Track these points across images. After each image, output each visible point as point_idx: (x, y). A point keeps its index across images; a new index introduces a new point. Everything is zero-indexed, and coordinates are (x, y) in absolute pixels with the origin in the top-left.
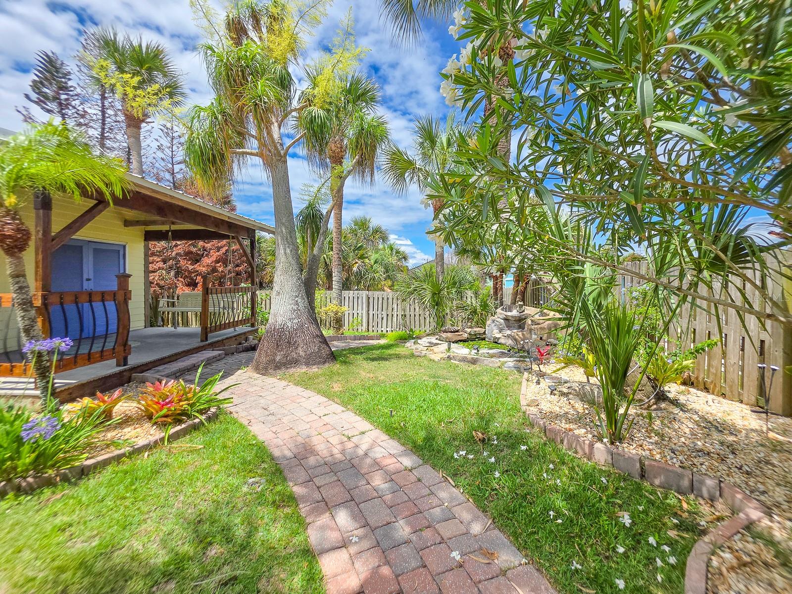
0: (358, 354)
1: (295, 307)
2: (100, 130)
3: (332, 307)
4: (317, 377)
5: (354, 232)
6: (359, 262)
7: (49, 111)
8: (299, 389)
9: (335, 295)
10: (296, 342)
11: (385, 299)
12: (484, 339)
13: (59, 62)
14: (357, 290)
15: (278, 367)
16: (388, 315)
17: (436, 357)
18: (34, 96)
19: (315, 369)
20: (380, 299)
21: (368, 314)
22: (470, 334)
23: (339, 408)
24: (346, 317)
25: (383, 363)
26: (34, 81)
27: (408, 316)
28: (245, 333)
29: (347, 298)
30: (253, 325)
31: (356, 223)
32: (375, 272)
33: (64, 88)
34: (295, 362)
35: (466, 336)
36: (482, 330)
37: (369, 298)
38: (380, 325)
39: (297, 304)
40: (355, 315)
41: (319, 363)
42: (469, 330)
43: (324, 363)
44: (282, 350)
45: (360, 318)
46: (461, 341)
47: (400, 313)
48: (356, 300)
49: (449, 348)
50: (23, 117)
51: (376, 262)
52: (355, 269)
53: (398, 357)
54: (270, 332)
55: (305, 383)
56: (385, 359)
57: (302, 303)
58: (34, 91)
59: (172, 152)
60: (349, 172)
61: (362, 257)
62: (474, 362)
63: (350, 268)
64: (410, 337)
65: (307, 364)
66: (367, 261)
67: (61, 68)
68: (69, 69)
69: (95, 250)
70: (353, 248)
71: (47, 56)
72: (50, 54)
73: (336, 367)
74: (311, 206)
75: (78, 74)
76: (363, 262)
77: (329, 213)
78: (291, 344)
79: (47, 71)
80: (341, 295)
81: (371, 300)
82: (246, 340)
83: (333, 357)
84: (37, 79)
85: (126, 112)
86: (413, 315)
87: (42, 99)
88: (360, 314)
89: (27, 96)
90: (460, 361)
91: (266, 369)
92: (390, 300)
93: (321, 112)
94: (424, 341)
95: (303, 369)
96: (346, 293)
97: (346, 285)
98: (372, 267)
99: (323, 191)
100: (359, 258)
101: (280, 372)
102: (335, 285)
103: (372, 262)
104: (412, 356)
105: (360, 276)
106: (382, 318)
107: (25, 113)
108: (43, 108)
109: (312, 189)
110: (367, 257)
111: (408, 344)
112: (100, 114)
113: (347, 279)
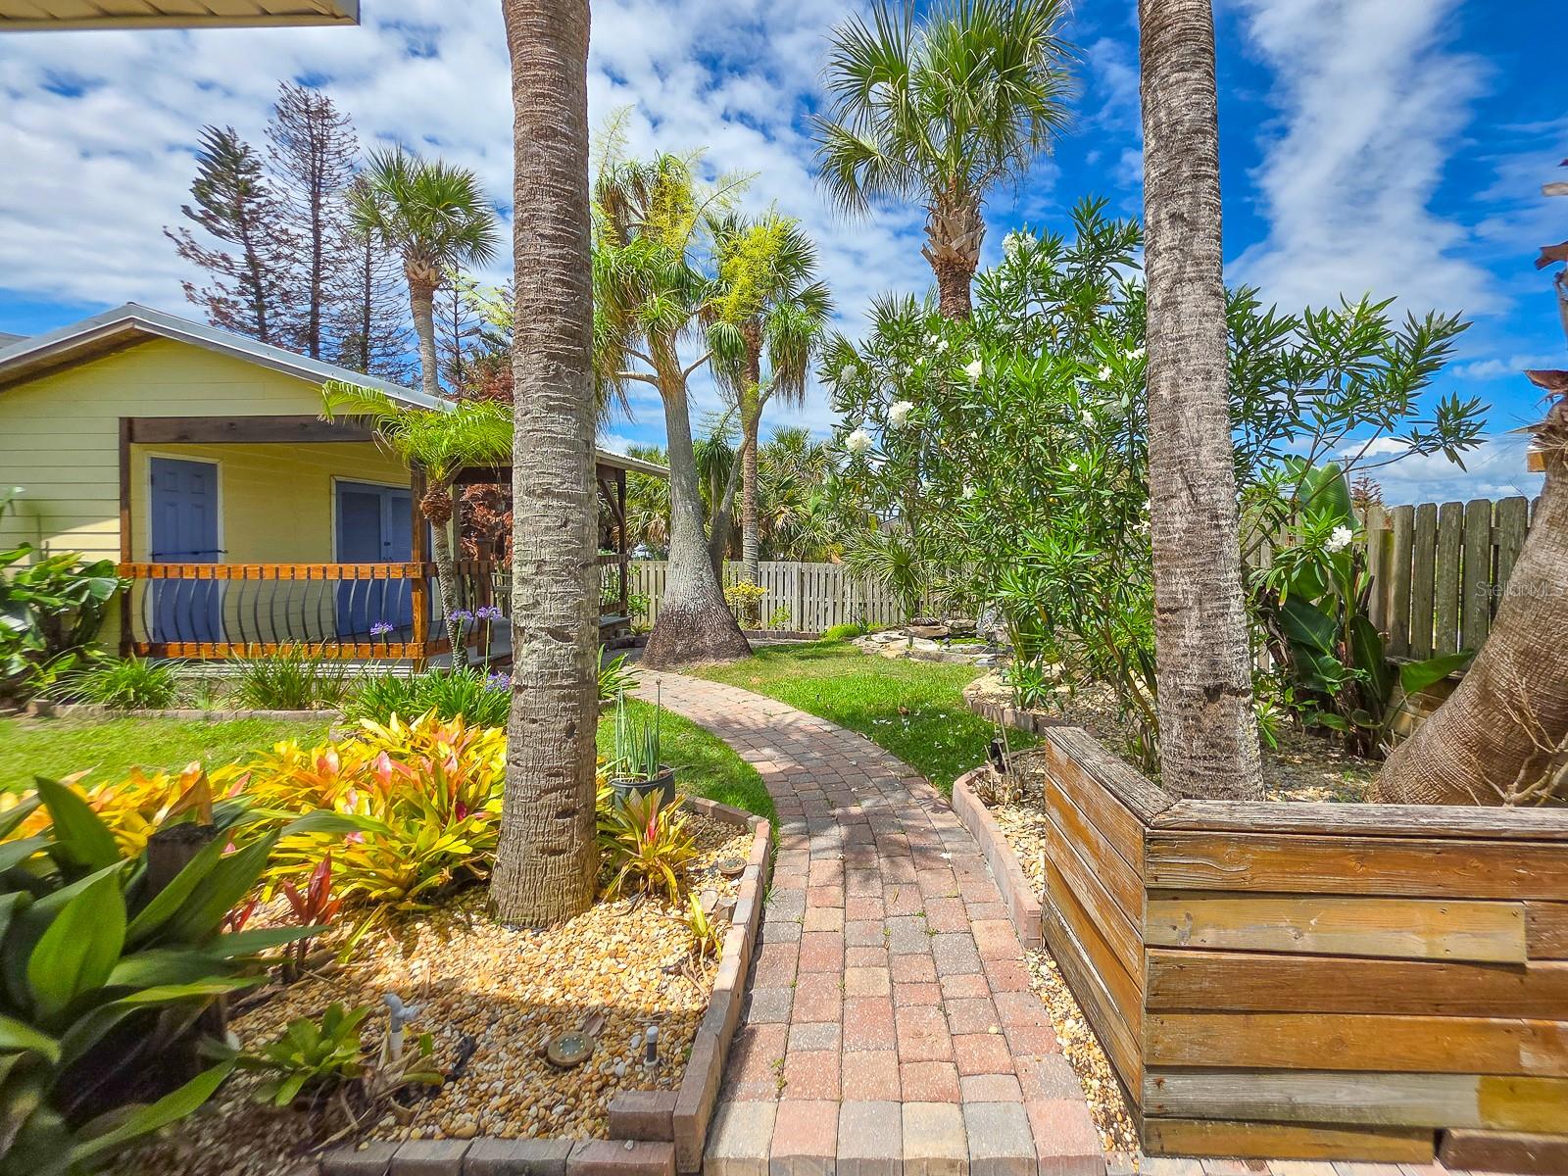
0: (782, 652)
1: (699, 584)
2: (311, 265)
3: (745, 585)
4: (729, 671)
5: (777, 455)
6: (786, 510)
7: (220, 233)
8: (709, 683)
9: (746, 569)
10: (701, 628)
11: (831, 576)
12: (974, 635)
13: (238, 144)
14: (783, 560)
15: (679, 659)
16: (835, 603)
17: (890, 655)
18: (197, 208)
19: (726, 663)
20: (823, 576)
21: (802, 601)
22: (952, 628)
23: (760, 697)
24: (764, 605)
25: (816, 662)
26: (197, 181)
27: (870, 606)
28: (613, 625)
29: (765, 575)
30: (623, 613)
31: (781, 439)
32: (816, 527)
33: (247, 191)
34: (700, 654)
35: (945, 630)
36: (971, 623)
37: (802, 574)
38: (821, 621)
39: (702, 580)
40: (780, 604)
41: (731, 655)
42: (950, 622)
43: (738, 655)
44: (684, 638)
45: (787, 608)
46: (937, 638)
47: (857, 600)
48: (780, 577)
49: (911, 643)
50: (176, 247)
51: (816, 510)
52: (779, 523)
53: (840, 655)
54: (665, 618)
55: (716, 676)
56: (819, 657)
57: (708, 579)
58: (198, 199)
59: (456, 314)
60: (769, 393)
61: (791, 502)
62: (939, 658)
63: (771, 520)
64: (863, 632)
65: (717, 656)
66: (800, 508)
67: (242, 156)
68: (255, 157)
69: (395, 500)
70: (774, 485)
71: (219, 135)
72: (225, 132)
73: (754, 662)
74: (714, 442)
75: (270, 162)
76: (794, 511)
77: (741, 452)
78: (695, 630)
79: (220, 164)
80: (756, 569)
81: (806, 578)
82: (616, 634)
83: (749, 651)
84: (202, 177)
85: (412, 275)
86: (878, 604)
87: (212, 213)
88: (788, 602)
89: (187, 210)
90: (921, 658)
91: (663, 662)
92: (840, 578)
93: (732, 328)
94: (879, 637)
95: (713, 662)
96: (763, 565)
97: (764, 553)
98: (809, 518)
99: (732, 419)
100: (785, 503)
101: (681, 667)
102: (747, 553)
103: (810, 510)
104: (860, 653)
105: (788, 537)
106: (826, 609)
107: (183, 240)
108: (210, 228)
109: (716, 418)
110: (799, 502)
111: (857, 641)
112: (311, 235)
113: (765, 541)
